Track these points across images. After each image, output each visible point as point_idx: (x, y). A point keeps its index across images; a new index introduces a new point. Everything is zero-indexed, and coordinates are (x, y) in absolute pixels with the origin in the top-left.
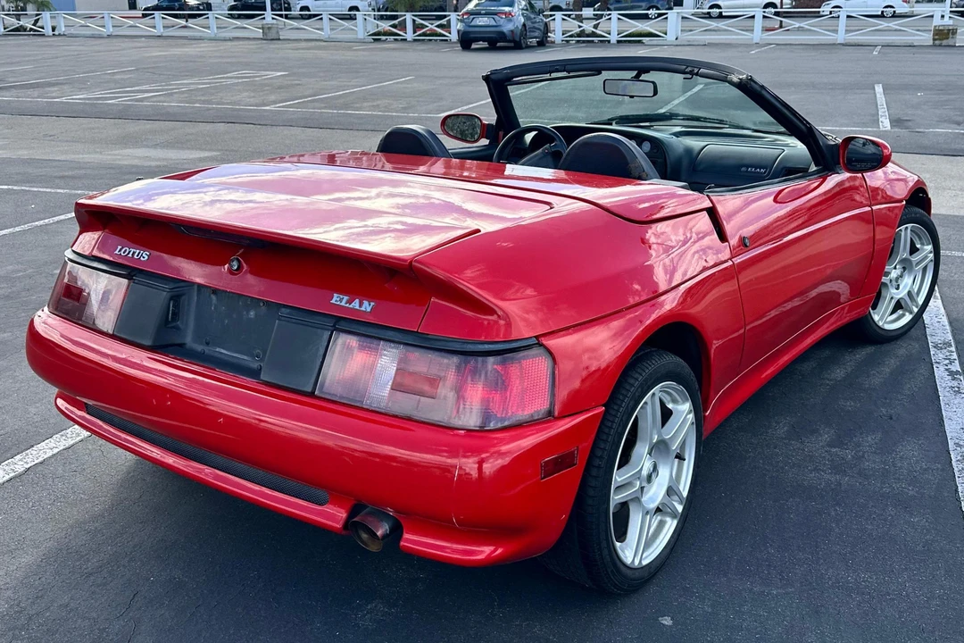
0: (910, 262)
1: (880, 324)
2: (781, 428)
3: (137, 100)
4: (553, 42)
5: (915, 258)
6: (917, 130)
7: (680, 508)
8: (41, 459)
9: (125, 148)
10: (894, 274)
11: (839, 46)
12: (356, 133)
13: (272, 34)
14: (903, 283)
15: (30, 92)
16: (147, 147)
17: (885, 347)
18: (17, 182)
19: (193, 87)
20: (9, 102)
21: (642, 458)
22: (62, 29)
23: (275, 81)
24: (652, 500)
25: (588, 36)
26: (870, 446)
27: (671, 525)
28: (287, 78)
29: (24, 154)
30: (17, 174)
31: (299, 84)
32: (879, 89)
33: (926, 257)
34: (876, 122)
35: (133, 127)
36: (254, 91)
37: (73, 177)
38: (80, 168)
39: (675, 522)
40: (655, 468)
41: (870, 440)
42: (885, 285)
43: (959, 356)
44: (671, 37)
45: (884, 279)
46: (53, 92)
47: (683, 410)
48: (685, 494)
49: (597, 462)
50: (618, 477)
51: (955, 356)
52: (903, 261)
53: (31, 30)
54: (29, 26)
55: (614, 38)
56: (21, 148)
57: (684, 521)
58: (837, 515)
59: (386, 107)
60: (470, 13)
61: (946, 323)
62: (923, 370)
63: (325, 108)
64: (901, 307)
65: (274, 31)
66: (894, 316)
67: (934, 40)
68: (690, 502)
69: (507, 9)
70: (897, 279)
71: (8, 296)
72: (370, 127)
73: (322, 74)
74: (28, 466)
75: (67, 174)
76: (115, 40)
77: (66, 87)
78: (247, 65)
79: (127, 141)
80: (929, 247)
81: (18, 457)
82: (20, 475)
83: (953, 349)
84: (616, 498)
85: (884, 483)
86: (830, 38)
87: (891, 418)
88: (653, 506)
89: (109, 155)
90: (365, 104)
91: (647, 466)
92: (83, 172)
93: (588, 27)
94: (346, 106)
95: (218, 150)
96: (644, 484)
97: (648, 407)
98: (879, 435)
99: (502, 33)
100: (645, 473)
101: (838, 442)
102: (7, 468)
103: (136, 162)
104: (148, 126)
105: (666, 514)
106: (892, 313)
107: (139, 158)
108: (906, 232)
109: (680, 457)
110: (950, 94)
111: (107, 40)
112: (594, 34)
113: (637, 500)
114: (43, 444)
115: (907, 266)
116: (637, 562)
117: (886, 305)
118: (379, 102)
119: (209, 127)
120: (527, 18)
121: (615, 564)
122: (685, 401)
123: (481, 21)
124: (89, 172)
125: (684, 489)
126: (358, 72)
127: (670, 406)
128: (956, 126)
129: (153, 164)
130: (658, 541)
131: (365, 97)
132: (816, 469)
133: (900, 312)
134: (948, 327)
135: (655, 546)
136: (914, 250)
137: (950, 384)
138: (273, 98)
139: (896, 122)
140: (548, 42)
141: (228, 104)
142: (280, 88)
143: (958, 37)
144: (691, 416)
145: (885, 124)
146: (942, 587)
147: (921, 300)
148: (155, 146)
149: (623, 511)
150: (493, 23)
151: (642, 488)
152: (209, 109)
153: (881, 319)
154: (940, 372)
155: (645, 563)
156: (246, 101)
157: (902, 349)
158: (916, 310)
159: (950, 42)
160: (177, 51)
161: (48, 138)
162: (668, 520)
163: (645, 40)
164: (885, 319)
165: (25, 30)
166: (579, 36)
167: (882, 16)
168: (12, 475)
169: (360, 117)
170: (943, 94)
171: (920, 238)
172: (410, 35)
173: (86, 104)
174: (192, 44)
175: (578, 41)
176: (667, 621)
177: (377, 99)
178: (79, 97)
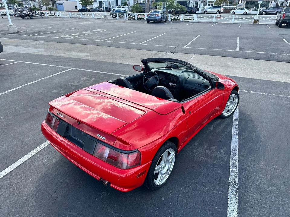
0: (232, 102)
1: (224, 114)
2: (196, 144)
3: (75, 38)
4: (168, 21)
5: (234, 101)
6: (245, 51)
7: (170, 173)
8: (43, 148)
9: (71, 52)
10: (229, 104)
11: (232, 24)
12: (121, 49)
13: (106, 18)
14: (230, 106)
15: (52, 35)
16: (76, 52)
17: (223, 120)
18: (47, 63)
19: (87, 34)
20: (47, 38)
21: (163, 164)
22: (60, 16)
23: (105, 32)
24: (164, 171)
25: (176, 19)
26: (214, 150)
27: (167, 176)
28: (108, 31)
29: (49, 54)
30: (47, 60)
31: (110, 34)
32: (238, 38)
33: (236, 102)
34: (236, 48)
35: (74, 46)
36: (100, 35)
37: (59, 62)
38: (60, 59)
39: (168, 176)
40: (165, 165)
41: (215, 148)
42: (226, 106)
43: (239, 123)
44: (194, 20)
45: (226, 105)
46: (57, 35)
47: (173, 154)
48: (171, 170)
49: (152, 165)
50: (157, 168)
51: (238, 124)
52: (231, 102)
53: (54, 16)
54: (53, 15)
55: (182, 20)
56: (49, 52)
57: (170, 176)
58: (203, 169)
59: (128, 41)
60: (149, 15)
61: (238, 113)
62: (230, 128)
63: (115, 41)
64: (229, 112)
65: (106, 17)
66: (227, 113)
67: (254, 23)
68: (172, 172)
69: (157, 14)
70: (229, 106)
71: (42, 99)
72: (124, 47)
73: (115, 30)
74: (40, 150)
75: (57, 60)
76: (72, 19)
77: (60, 34)
78: (99, 28)
79: (72, 50)
80: (237, 100)
81: (39, 147)
82: (39, 152)
83: (238, 121)
84: (156, 172)
85: (215, 161)
86: (230, 21)
87: (220, 141)
88: (164, 173)
89: (67, 54)
90: (124, 40)
91: (164, 165)
92: (61, 60)
93: (176, 18)
94: (119, 41)
95: (91, 53)
96: (162, 168)
97: (165, 154)
98: (217, 146)
99: (156, 19)
100: (163, 166)
101: (207, 149)
102: (36, 150)
103: (73, 57)
104: (76, 46)
105: (167, 174)
106: (227, 112)
107: (74, 55)
108: (233, 96)
109: (171, 162)
110: (254, 40)
111: (70, 19)
112: (177, 19)
113: (160, 172)
114: (44, 143)
115: (231, 103)
116: (159, 184)
117: (225, 110)
118: (127, 39)
119: (89, 46)
120: (162, 15)
121: (154, 185)
122: (173, 152)
123: (152, 16)
124: (63, 60)
125: (171, 169)
126: (123, 30)
127: (170, 152)
128: (253, 50)
129: (76, 57)
130: (164, 179)
131: (124, 38)
132: (201, 156)
133: (228, 112)
134: (238, 115)
135: (163, 180)
136: (234, 100)
137: (235, 132)
138: (104, 38)
139: (240, 49)
140: (167, 21)
141: (94, 39)
142: (106, 35)
143: (259, 22)
144: (174, 155)
145: (238, 49)
146: (221, 191)
147: (233, 111)
148: (78, 52)
149: (157, 175)
150: (154, 17)
151: (162, 169)
152: (90, 41)
153: (224, 113)
154: (234, 128)
155: (160, 184)
156: (97, 38)
157: (227, 121)
158: (231, 112)
159: (257, 23)
160: (85, 23)
161: (55, 49)
162: (167, 175)
163: (189, 21)
164: (225, 113)
165: (52, 16)
166: (174, 19)
167: (244, 14)
168: (37, 152)
169: (122, 44)
170: (253, 40)
171: (235, 98)
172: (136, 18)
173: (64, 39)
174: (88, 21)
175: (174, 21)
176: (163, 199)
177: (127, 38)
178: (62, 37)
